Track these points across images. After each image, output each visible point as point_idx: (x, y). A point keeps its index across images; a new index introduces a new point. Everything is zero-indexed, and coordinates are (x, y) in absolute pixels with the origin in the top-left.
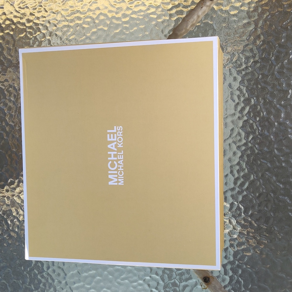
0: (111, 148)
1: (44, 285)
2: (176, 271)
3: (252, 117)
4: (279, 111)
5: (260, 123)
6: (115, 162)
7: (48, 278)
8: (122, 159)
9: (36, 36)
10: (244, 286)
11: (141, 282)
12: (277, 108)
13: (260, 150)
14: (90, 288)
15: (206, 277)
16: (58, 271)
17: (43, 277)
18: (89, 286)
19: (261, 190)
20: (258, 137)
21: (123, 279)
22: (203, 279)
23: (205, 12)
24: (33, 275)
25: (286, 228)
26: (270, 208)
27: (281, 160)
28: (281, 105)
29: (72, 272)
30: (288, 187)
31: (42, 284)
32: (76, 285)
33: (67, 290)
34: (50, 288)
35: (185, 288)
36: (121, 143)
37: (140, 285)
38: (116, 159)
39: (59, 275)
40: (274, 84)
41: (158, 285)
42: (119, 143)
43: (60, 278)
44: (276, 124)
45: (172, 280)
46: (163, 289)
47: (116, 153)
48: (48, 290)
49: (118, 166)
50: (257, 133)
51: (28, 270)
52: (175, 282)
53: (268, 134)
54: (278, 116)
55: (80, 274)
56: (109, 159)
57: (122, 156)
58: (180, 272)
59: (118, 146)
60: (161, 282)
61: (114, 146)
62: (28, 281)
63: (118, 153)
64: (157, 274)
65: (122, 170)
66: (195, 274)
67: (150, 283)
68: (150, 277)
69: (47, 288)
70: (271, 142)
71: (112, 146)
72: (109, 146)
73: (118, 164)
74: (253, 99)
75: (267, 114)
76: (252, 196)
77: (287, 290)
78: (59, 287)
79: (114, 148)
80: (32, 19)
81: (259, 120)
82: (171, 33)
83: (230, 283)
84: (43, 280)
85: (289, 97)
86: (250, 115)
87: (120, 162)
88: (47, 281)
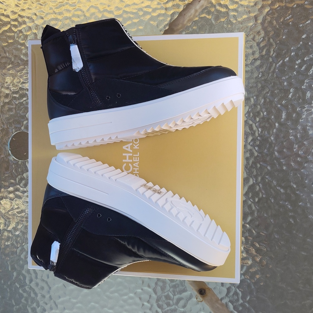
0: (127, 149)
1: (26, 300)
2: (170, 282)
3: (252, 118)
4: (279, 112)
5: (260, 124)
6: (130, 165)
7: (30, 292)
8: (137, 162)
9: (22, 29)
10: (242, 298)
11: (132, 295)
12: (278, 108)
13: (260, 153)
14: (77, 303)
15: (202, 289)
16: (41, 284)
17: (25, 291)
18: (75, 301)
19: (261, 195)
20: (258, 139)
21: (112, 292)
22: (199, 291)
23: (203, 6)
24: (13, 289)
25: (287, 235)
26: (270, 214)
27: (282, 162)
28: (281, 105)
29: (57, 285)
30: (288, 191)
31: (23, 299)
32: (61, 299)
33: (51, 305)
34: (32, 303)
35: (180, 302)
36: (138, 144)
37: (131, 298)
38: (131, 161)
39: (42, 288)
40: (274, 83)
41: (150, 298)
42: (135, 144)
43: (44, 293)
44: (277, 125)
45: (166, 292)
46: (155, 302)
47: (131, 155)
48: (31, 305)
49: (133, 169)
50: (257, 135)
51: (9, 283)
52: (168, 295)
53: (268, 136)
54: (278, 117)
55: (65, 287)
56: (124, 161)
57: (138, 158)
58: (174, 283)
59: (134, 148)
60: (154, 295)
61: (129, 147)
62: (8, 295)
63: (134, 155)
64: (149, 286)
65: (138, 174)
66: (191, 286)
67: (142, 296)
68: (142, 289)
69: (29, 303)
70: (271, 144)
71: (127, 148)
72: (124, 147)
73: (134, 167)
74: (253, 98)
75: (268, 114)
76: (251, 201)
77: (288, 302)
78: (42, 302)
79: (129, 150)
80: (16, 11)
81: (259, 121)
82: (167, 28)
83: (227, 295)
84: (25, 295)
85: (290, 96)
86: (249, 115)
87: (136, 165)
88: (30, 295)
